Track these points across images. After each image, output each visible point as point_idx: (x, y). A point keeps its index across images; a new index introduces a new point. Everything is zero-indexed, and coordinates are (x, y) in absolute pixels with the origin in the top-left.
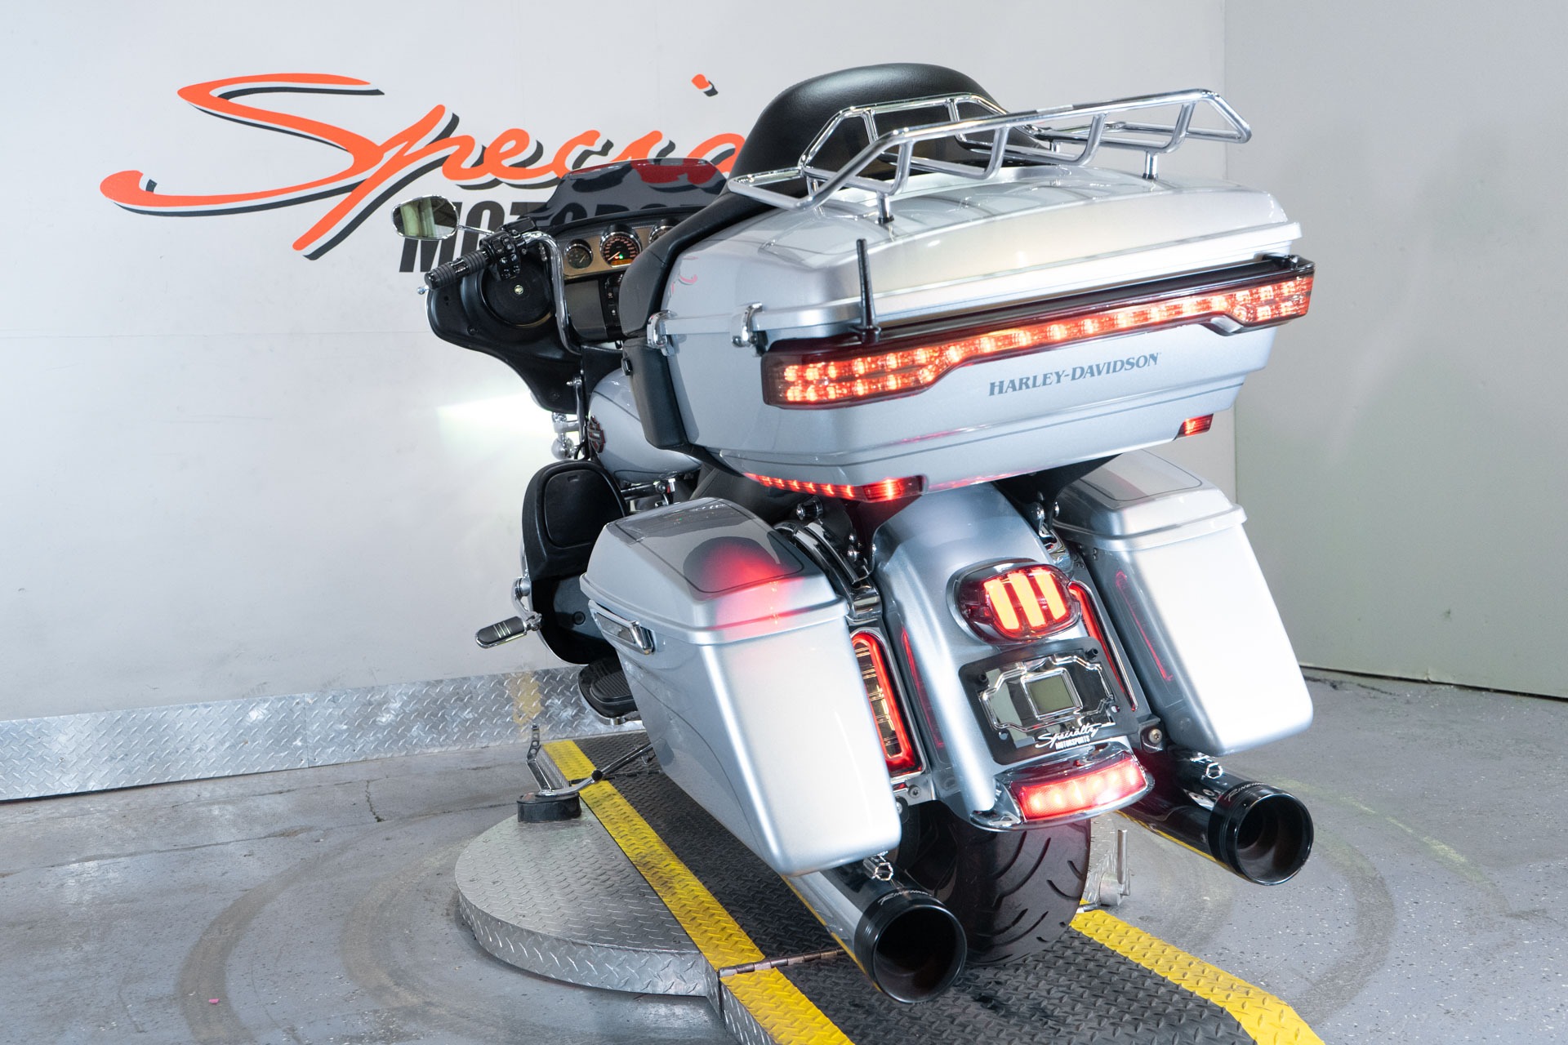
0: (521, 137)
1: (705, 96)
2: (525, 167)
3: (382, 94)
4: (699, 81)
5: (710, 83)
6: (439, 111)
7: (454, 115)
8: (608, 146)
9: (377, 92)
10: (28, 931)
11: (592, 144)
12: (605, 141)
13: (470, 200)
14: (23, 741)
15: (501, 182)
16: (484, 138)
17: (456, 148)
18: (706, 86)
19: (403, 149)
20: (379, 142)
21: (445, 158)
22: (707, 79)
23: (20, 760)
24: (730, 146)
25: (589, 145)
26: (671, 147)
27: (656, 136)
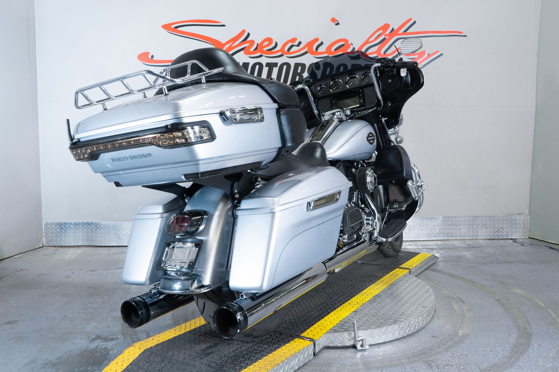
0: (270, 40)
1: (335, 25)
2: (271, 50)
3: (225, 26)
4: (333, 20)
5: (337, 20)
6: (244, 31)
7: (248, 33)
8: (300, 43)
9: (224, 26)
10: (93, 290)
11: (294, 43)
12: (299, 41)
13: (252, 62)
14: (109, 228)
15: (263, 56)
16: (258, 41)
17: (248, 44)
18: (336, 22)
19: (231, 44)
20: (223, 42)
21: (245, 48)
22: (336, 19)
23: (108, 234)
24: (343, 43)
25: (293, 43)
26: (322, 43)
27: (317, 40)
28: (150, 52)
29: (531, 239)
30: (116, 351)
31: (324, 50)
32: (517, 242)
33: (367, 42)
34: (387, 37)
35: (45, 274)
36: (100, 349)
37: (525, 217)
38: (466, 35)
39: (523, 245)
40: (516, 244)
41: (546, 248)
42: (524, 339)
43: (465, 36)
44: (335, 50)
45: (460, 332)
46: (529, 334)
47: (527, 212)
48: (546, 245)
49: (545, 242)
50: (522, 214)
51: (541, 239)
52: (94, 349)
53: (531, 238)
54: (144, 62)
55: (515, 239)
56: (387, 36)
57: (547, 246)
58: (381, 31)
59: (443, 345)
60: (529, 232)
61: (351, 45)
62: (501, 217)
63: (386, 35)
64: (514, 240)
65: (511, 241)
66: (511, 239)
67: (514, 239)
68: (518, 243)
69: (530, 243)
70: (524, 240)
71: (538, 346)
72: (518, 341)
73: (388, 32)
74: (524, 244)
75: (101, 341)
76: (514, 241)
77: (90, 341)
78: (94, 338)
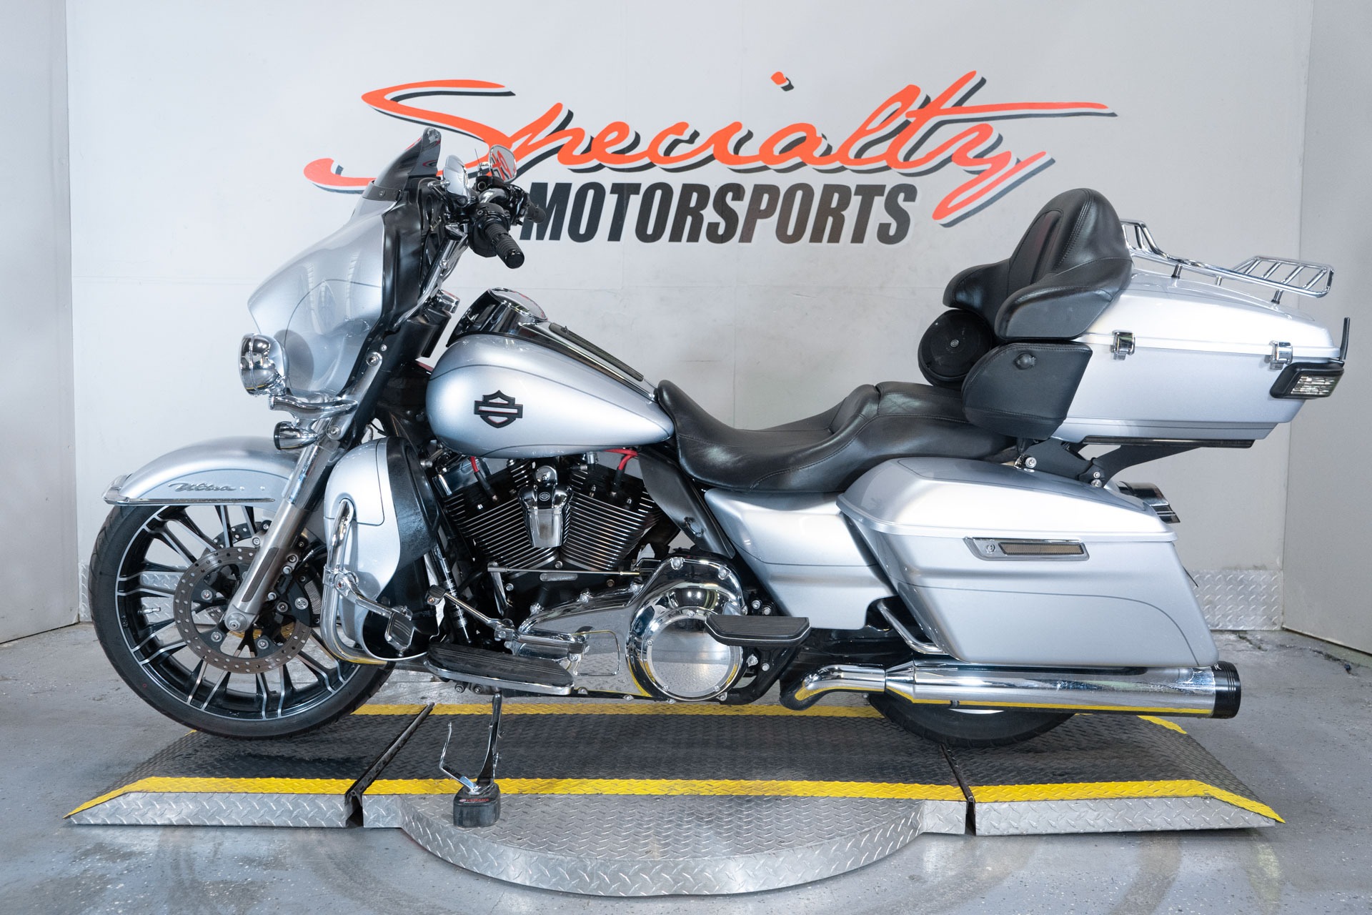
2: (625, 154)
3: (514, 95)
7: (569, 111)
9: (510, 94)
11: (681, 134)
12: (693, 131)
17: (570, 138)
24: (802, 134)
25: (679, 135)
26: (749, 135)
27: (737, 126)
28: (333, 159)
29: (1287, 633)
30: (123, 885)
31: (756, 152)
32: (1248, 641)
33: (862, 132)
34: (912, 120)
35: (51, 690)
36: (89, 877)
37: (1272, 576)
38: (1116, 113)
39: (1260, 648)
40: (1244, 645)
41: (1316, 656)
42: (1146, 894)
43: (1113, 115)
44: (782, 152)
45: (988, 870)
46: (1166, 881)
47: (1278, 562)
48: (1318, 650)
49: (1319, 642)
50: (1264, 568)
51: (1311, 632)
52: (77, 877)
53: (1288, 630)
54: (319, 182)
55: (1246, 631)
56: (912, 117)
57: (1320, 653)
58: (898, 105)
59: (928, 901)
60: (1283, 614)
61: (823, 139)
62: (1208, 573)
63: (909, 115)
64: (1241, 635)
65: (1233, 637)
66: (1234, 632)
67: (1242, 631)
68: (1248, 643)
69: (1279, 643)
70: (1266, 634)
71: (1177, 912)
72: (1129, 897)
73: (915, 106)
74: (1264, 646)
75: (100, 859)
76: (1240, 637)
77: (75, 857)
78: (89, 850)
